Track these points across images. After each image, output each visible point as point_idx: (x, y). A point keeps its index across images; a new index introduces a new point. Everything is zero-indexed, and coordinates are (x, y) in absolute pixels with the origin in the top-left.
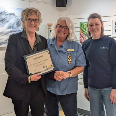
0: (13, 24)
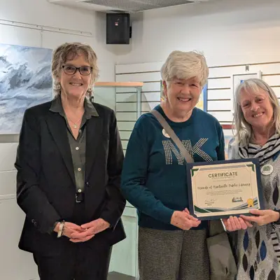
0: (1, 82)
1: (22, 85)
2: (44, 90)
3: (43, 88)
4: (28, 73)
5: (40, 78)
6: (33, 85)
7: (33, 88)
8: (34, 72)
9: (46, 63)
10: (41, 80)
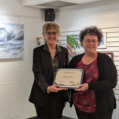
0: (4, 38)
6: (16, 39)
7: (16, 40)
8: (16, 34)
9: (21, 30)
10: (19, 37)
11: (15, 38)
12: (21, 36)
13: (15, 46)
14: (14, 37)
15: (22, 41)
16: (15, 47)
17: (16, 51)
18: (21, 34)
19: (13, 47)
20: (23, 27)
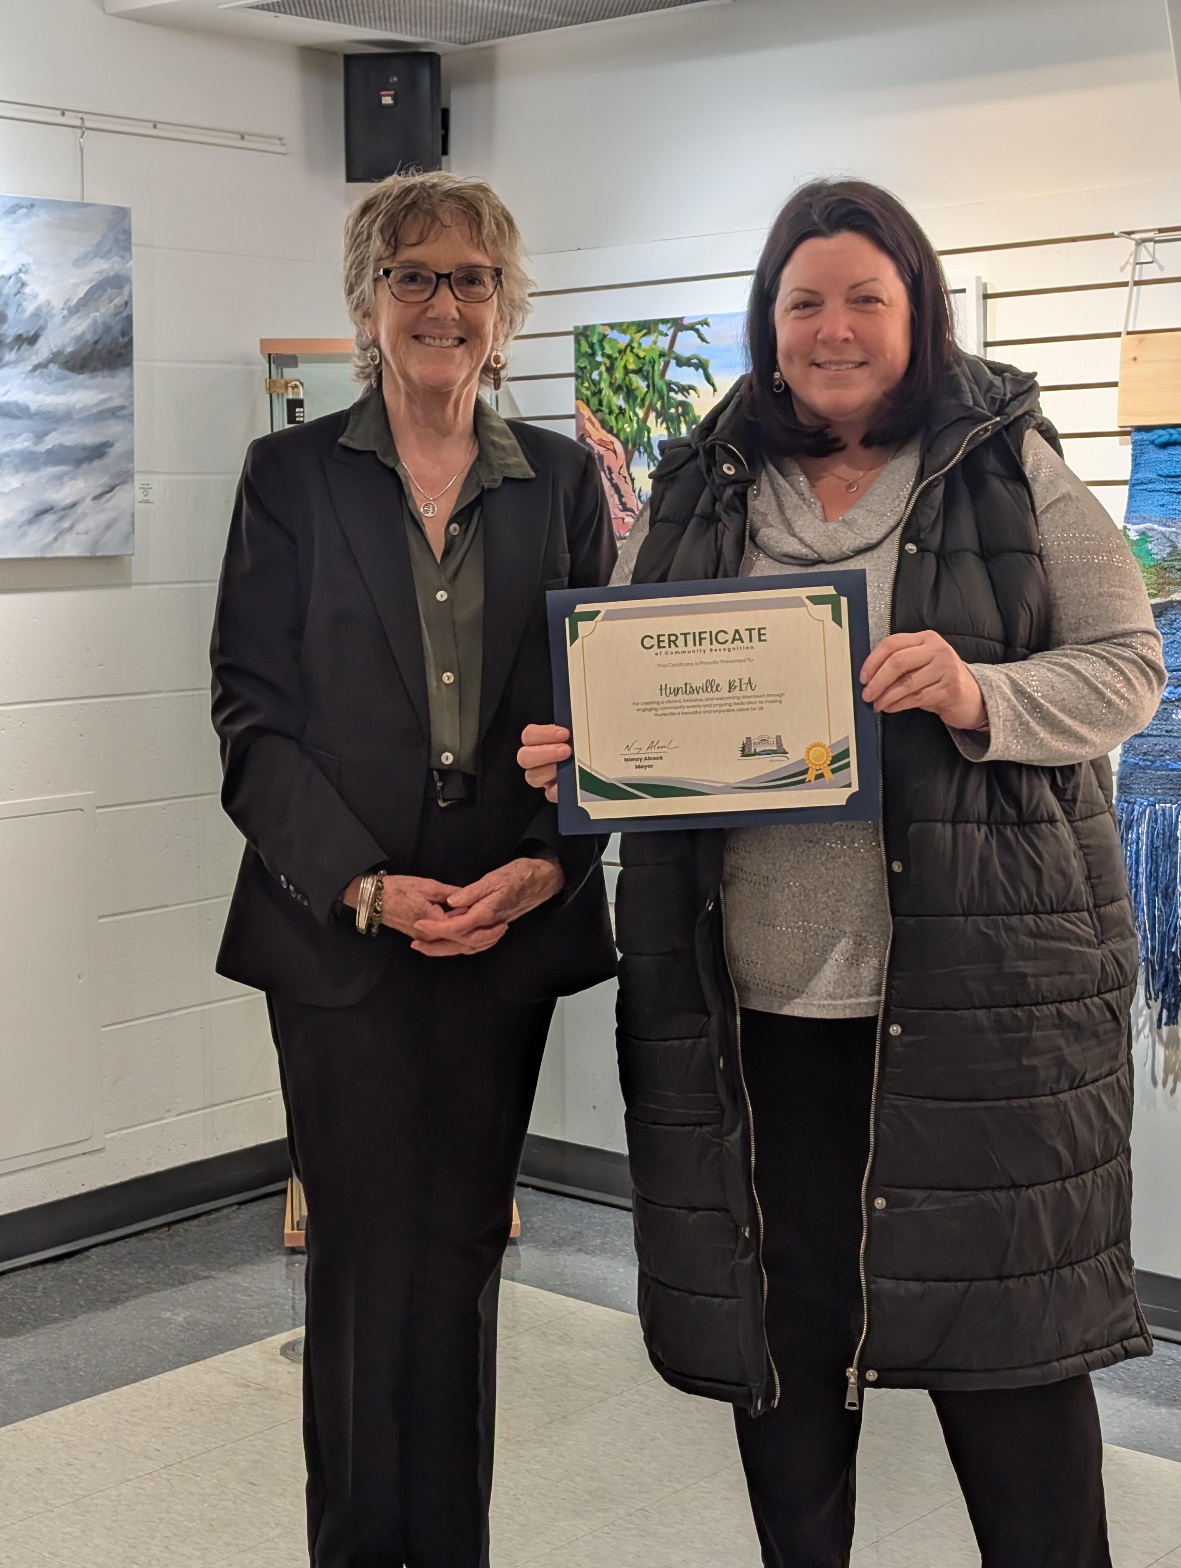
1: (9, 356)
2: (100, 379)
3: (94, 370)
4: (30, 308)
5: (81, 326)
6: (55, 358)
7: (54, 368)
8: (58, 303)
9: (101, 267)
10: (90, 337)
11: (44, 349)
12: (108, 328)
13: (40, 437)
14: (33, 340)
15: (120, 379)
16: (51, 441)
17: (59, 479)
18: (102, 312)
19: (23, 443)
20: (128, 233)
